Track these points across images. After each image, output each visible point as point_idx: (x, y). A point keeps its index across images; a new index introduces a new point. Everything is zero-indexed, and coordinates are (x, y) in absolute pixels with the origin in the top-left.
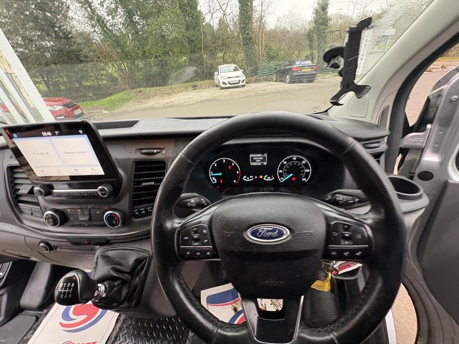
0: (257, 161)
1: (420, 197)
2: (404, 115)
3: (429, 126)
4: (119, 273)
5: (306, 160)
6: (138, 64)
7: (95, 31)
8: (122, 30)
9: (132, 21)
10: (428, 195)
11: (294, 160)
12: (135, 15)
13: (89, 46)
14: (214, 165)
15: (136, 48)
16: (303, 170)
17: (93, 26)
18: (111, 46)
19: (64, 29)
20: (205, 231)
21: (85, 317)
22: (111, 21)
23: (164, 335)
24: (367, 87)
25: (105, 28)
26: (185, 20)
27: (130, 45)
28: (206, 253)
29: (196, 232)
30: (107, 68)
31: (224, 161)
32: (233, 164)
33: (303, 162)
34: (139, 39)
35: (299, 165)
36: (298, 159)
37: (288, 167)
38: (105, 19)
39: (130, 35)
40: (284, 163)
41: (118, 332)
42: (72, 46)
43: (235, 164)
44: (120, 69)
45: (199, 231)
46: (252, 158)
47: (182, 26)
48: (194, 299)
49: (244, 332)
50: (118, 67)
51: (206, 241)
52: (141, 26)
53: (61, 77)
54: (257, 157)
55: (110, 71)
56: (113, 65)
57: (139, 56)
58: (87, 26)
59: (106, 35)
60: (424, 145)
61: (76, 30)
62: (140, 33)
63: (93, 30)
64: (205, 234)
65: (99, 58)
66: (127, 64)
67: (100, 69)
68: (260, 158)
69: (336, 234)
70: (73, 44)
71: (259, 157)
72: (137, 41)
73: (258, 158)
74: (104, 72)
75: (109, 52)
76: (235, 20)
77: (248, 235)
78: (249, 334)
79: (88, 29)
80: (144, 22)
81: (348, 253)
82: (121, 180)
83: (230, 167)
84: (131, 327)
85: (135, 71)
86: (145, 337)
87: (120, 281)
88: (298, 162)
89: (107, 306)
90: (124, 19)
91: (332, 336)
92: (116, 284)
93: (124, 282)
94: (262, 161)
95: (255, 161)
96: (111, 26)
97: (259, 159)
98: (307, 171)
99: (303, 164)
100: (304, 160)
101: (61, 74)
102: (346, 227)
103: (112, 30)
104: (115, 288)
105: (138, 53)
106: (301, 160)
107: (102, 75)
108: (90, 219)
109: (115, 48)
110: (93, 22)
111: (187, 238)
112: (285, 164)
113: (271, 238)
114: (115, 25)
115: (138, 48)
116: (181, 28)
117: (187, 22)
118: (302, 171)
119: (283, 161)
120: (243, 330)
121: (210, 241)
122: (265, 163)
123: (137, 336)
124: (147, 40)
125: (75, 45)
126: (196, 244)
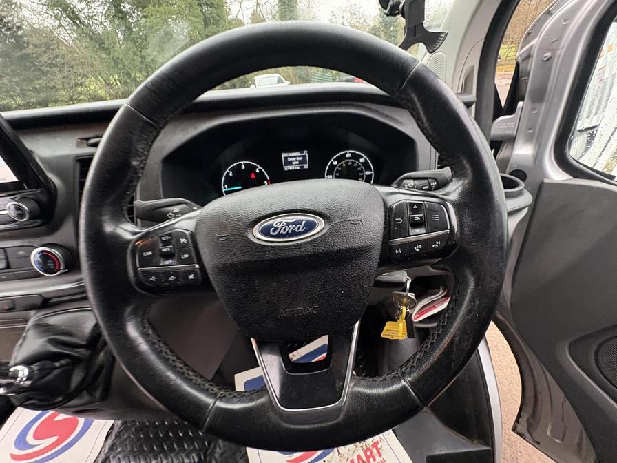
0: (294, 163)
1: (520, 193)
2: (494, 88)
3: (520, 104)
4: (63, 347)
5: (365, 157)
6: (136, 77)
7: (60, 26)
8: (105, 24)
9: (121, 11)
10: (530, 191)
11: (348, 158)
12: (123, 3)
13: (54, 50)
14: (228, 173)
15: (131, 53)
16: (363, 172)
17: (56, 18)
18: (90, 48)
19: (9, 22)
20: (182, 240)
21: (54, 439)
22: (86, 10)
23: (181, 446)
24: (442, 35)
25: (78, 22)
26: (201, 11)
27: (120, 47)
28: (187, 277)
29: (166, 243)
30: (87, 83)
31: (243, 167)
32: (257, 171)
33: (362, 160)
34: (133, 38)
35: (355, 165)
36: (354, 156)
37: (340, 169)
38: (75, 7)
39: (120, 33)
40: (334, 163)
41: (107, 453)
42: (25, 48)
43: (260, 170)
44: (108, 84)
45: (173, 242)
46: (286, 158)
47: (197, 19)
48: (172, 358)
49: (262, 400)
50: (105, 81)
51: (186, 256)
52: (135, 19)
53: (12, 97)
54: (293, 157)
55: (92, 87)
56: (97, 78)
57: (137, 64)
58: (48, 17)
59: (80, 31)
60: (515, 133)
61: (30, 25)
62: (134, 30)
63: (57, 23)
64: (184, 245)
65: (72, 67)
66: (119, 77)
67: (76, 85)
68: (298, 159)
69: (400, 221)
70: (25, 45)
71: (296, 157)
72: (132, 41)
73: (294, 159)
74: (83, 89)
75: (87, 58)
76: (274, 12)
77: (256, 235)
78: (270, 401)
79: (50, 23)
80: (139, 13)
81: (420, 247)
82: (54, 192)
83: (253, 176)
84: (127, 442)
85: (132, 86)
86: (150, 452)
87: (68, 360)
88: (354, 161)
89: (44, 403)
90: (106, 8)
91: (403, 383)
92: (57, 364)
93: (75, 361)
94: (301, 162)
95: (290, 163)
96: (86, 18)
97: (296, 161)
98: (368, 173)
99: (362, 163)
100: (362, 157)
101: (12, 93)
102: (415, 207)
103: (89, 24)
104: (56, 372)
105: (134, 60)
106: (358, 157)
107: (80, 93)
108: (8, 267)
109: (97, 52)
110: (56, 12)
111: (150, 253)
112: (336, 166)
113: (294, 234)
114: (93, 16)
115: (133, 52)
116: (196, 22)
117: (204, 15)
118: (361, 174)
119: (332, 160)
120: (260, 397)
121: (194, 256)
122: (306, 166)
123: (137, 453)
124: (146, 40)
125: (31, 47)
126: (167, 263)
